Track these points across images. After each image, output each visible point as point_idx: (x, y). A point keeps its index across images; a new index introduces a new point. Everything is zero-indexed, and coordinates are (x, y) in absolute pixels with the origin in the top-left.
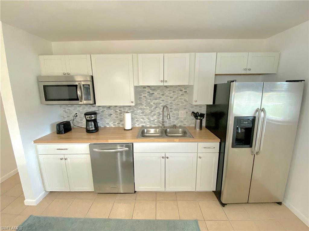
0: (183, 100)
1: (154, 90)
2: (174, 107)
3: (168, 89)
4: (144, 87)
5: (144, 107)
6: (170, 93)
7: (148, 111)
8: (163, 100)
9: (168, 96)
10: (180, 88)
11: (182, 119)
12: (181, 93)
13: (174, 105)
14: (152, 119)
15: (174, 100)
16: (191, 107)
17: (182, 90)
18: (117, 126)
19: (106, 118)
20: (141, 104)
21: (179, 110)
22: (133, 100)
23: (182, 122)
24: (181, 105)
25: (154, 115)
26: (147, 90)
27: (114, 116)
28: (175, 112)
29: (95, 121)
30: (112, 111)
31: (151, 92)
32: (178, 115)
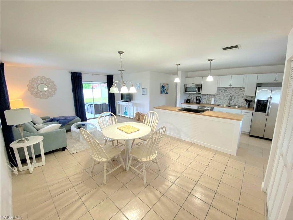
0: (242, 94)
1: (227, 89)
2: (237, 97)
3: (234, 89)
4: (222, 88)
5: (221, 96)
6: (235, 91)
7: (223, 97)
8: (231, 93)
9: (233, 92)
10: (240, 88)
11: (240, 103)
12: (241, 90)
13: (237, 96)
14: (224, 101)
15: (237, 94)
16: (246, 97)
17: (241, 89)
18: (207, 103)
19: (203, 99)
20: (220, 95)
21: (239, 98)
22: (216, 92)
23: (240, 104)
24: (240, 96)
25: (226, 99)
26: (224, 89)
27: (207, 99)
28: (236, 99)
29: (200, 100)
30: (206, 97)
31: (225, 90)
32: (238, 101)
